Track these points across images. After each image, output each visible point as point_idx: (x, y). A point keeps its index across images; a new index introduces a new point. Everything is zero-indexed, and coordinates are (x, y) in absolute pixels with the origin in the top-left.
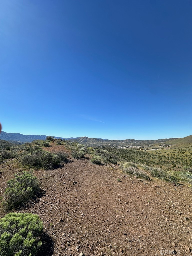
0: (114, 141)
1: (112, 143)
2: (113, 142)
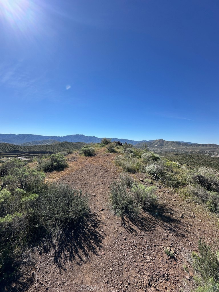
0: (206, 145)
1: (202, 148)
2: (205, 147)
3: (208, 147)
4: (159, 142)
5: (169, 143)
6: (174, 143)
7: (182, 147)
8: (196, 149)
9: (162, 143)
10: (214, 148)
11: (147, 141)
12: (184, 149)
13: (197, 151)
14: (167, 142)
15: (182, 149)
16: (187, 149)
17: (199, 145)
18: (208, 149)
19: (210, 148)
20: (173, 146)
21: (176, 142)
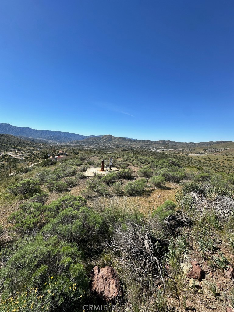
0: (144, 141)
1: (142, 143)
2: (144, 143)
3: (146, 143)
4: (108, 137)
5: (117, 139)
6: (120, 139)
7: (127, 142)
8: (138, 145)
9: (110, 138)
10: (150, 143)
11: (95, 136)
12: (129, 144)
13: (138, 146)
14: (115, 138)
15: (128, 145)
16: (131, 144)
17: (140, 141)
18: (146, 145)
19: (147, 143)
20: (120, 142)
21: (122, 138)
